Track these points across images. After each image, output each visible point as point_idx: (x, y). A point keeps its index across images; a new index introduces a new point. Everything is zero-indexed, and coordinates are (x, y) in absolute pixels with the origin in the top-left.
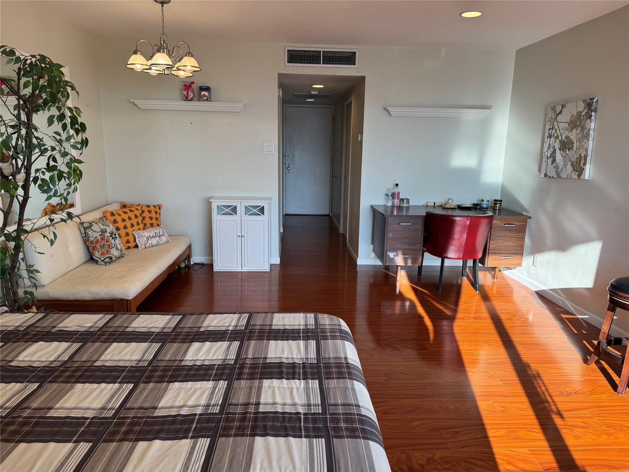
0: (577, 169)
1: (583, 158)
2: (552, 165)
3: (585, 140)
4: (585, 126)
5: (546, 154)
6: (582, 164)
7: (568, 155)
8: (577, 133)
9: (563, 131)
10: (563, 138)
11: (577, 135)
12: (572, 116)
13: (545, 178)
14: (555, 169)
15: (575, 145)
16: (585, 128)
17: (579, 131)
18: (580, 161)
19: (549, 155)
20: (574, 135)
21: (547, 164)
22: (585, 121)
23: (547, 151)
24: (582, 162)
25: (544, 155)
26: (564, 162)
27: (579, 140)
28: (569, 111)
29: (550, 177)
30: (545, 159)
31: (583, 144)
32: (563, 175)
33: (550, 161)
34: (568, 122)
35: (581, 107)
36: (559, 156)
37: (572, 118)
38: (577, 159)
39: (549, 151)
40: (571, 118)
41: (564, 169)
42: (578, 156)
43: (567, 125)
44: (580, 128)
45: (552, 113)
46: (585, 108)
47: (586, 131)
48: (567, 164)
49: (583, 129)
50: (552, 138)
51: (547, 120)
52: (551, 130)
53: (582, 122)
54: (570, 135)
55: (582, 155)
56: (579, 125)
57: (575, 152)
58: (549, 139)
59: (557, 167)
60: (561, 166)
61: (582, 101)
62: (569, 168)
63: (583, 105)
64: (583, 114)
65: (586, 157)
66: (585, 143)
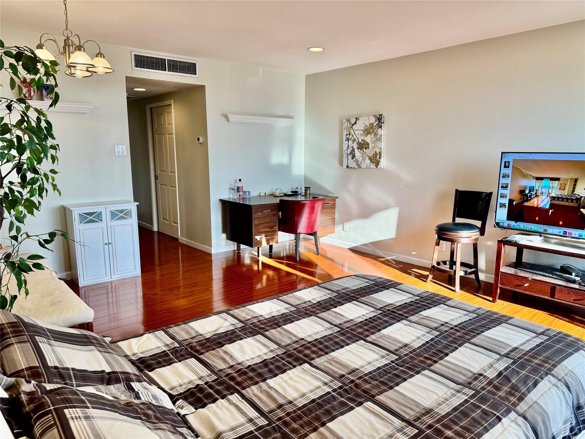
0: (374, 162)
1: (378, 154)
2: (352, 159)
3: (379, 142)
4: (378, 133)
5: (346, 152)
6: (378, 158)
7: (365, 153)
8: (371, 137)
9: (359, 136)
10: (360, 141)
11: (371, 139)
12: (366, 126)
13: (347, 169)
14: (355, 162)
15: (370, 145)
16: (378, 134)
17: (372, 136)
18: (376, 156)
19: (349, 153)
20: (369, 139)
21: (348, 159)
22: (377, 130)
23: (347, 149)
24: (378, 157)
25: (344, 153)
26: (363, 157)
27: (373, 142)
28: (363, 122)
29: (352, 168)
30: (345, 156)
31: (377, 144)
32: (363, 166)
33: (350, 157)
34: (363, 130)
35: (373, 120)
36: (357, 153)
37: (366, 127)
38: (374, 155)
39: (348, 150)
40: (364, 127)
41: (363, 162)
42: (374, 153)
43: (362, 132)
44: (373, 134)
45: (348, 123)
46: (376, 121)
47: (378, 136)
48: (366, 159)
49: (376, 135)
50: (350, 141)
51: (344, 128)
52: (348, 135)
53: (375, 130)
54: (365, 138)
55: (378, 152)
56: (372, 133)
57: (371, 150)
58: (347, 142)
59: (357, 161)
60: (360, 160)
61: (373, 116)
62: (368, 161)
63: (374, 119)
64: (375, 124)
65: (380, 153)
66: (379, 144)
